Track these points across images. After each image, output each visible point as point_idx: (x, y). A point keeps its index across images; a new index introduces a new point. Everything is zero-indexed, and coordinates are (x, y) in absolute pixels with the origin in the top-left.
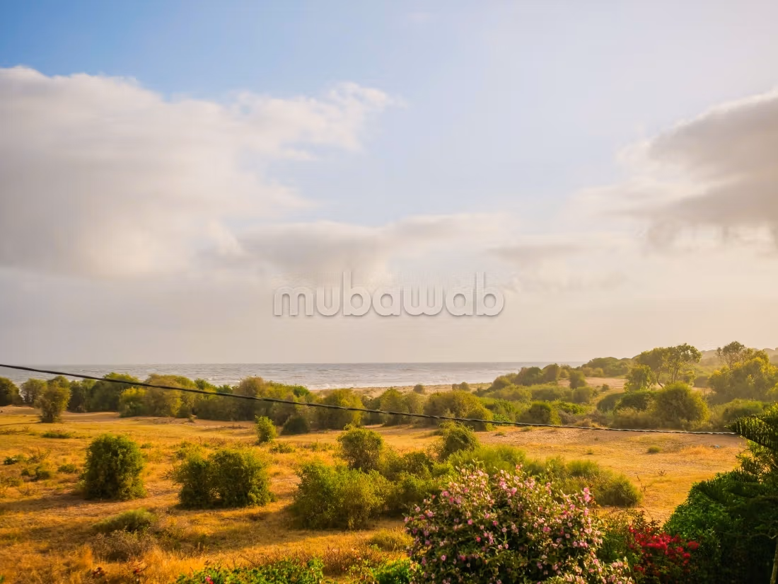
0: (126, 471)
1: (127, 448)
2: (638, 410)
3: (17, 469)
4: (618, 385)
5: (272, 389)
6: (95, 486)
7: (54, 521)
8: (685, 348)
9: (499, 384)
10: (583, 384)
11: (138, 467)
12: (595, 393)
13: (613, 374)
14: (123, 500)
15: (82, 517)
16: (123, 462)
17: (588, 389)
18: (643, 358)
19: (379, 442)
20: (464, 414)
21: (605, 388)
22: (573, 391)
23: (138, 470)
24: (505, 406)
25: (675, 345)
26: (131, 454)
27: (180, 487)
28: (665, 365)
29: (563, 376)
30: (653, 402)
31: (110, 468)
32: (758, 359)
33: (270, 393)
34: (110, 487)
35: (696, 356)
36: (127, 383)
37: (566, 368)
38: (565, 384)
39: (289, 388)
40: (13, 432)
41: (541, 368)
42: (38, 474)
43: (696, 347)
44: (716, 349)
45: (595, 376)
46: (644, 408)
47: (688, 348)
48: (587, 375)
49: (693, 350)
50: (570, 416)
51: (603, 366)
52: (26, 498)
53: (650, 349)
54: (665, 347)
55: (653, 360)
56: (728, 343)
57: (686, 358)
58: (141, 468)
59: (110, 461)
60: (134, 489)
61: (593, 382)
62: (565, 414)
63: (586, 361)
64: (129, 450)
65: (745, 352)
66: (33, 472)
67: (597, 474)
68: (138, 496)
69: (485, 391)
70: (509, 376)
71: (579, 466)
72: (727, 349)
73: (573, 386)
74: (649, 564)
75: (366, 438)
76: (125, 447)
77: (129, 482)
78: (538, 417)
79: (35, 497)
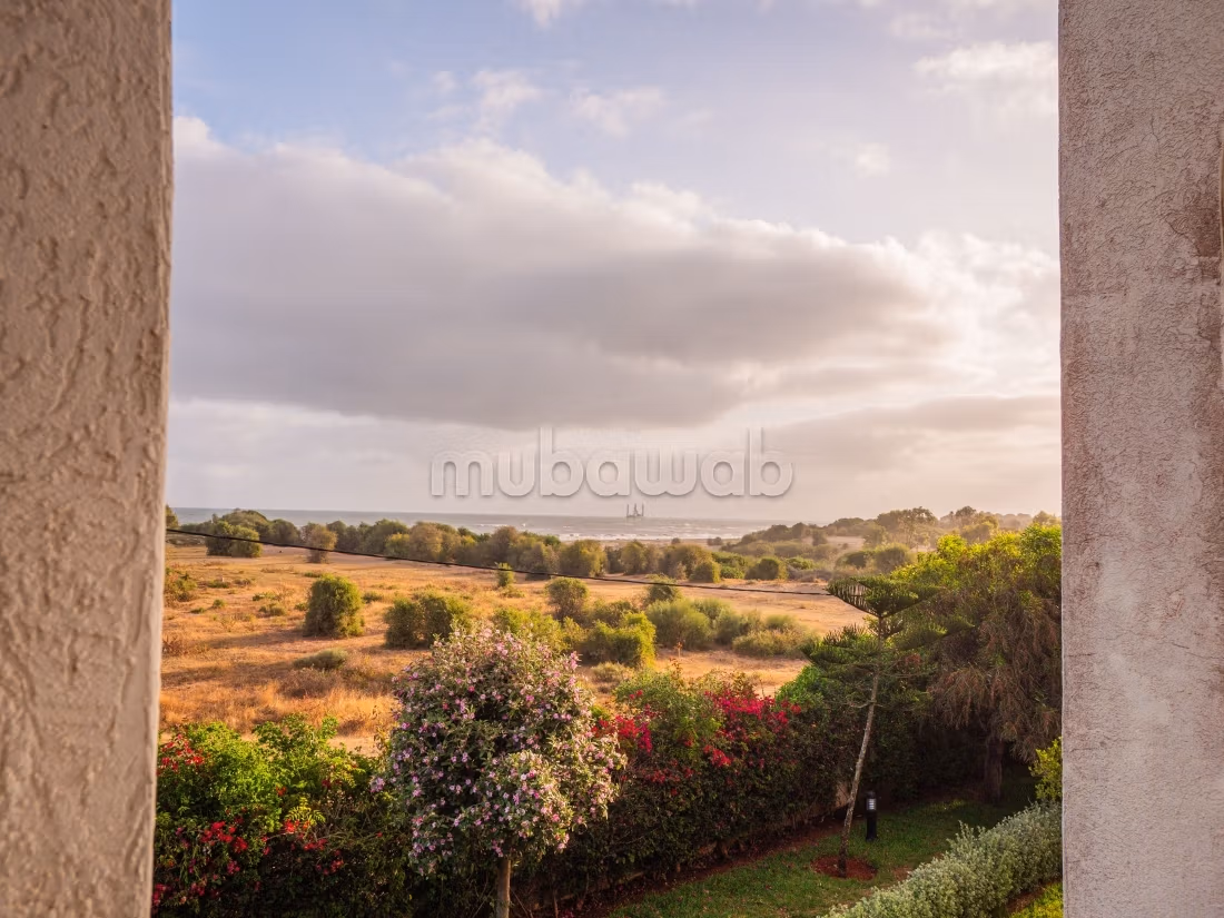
0: (343, 611)
1: (344, 589)
2: (858, 568)
3: (258, 605)
4: (857, 544)
5: (524, 538)
6: (314, 624)
7: (262, 657)
8: (921, 511)
9: (747, 539)
10: (824, 542)
11: (354, 607)
12: (835, 551)
13: (856, 534)
14: (337, 639)
15: (292, 654)
16: (340, 603)
17: (828, 547)
18: (882, 519)
19: (584, 590)
20: (695, 566)
21: (845, 546)
22: (815, 548)
23: (354, 611)
24: (739, 560)
25: (910, 508)
26: (349, 595)
27: (387, 626)
28: (901, 526)
29: (808, 534)
30: (872, 561)
31: (327, 606)
32: (988, 523)
33: (522, 541)
34: (326, 625)
35: (931, 519)
36: (396, 529)
37: (813, 527)
38: (809, 541)
39: (539, 539)
40: (278, 571)
41: (789, 526)
42: (272, 611)
43: (930, 511)
44: (948, 513)
45: (839, 535)
46: (864, 566)
47: (923, 511)
48: (831, 534)
49: (927, 513)
50: (797, 571)
51: (846, 526)
52: (250, 633)
53: (887, 511)
54: (901, 510)
55: (890, 521)
56: (961, 508)
57: (921, 520)
58: (357, 608)
59: (328, 602)
60: (350, 628)
61: (834, 541)
62: (793, 569)
63: (833, 521)
64: (346, 591)
65: (977, 516)
66: (268, 609)
67: (791, 628)
68: (355, 634)
69: (734, 546)
70: (760, 533)
71: (776, 619)
72: (959, 513)
73: (815, 544)
74: (739, 729)
75: (571, 586)
76: (343, 588)
77: (345, 621)
78: (766, 571)
79: (258, 632)
